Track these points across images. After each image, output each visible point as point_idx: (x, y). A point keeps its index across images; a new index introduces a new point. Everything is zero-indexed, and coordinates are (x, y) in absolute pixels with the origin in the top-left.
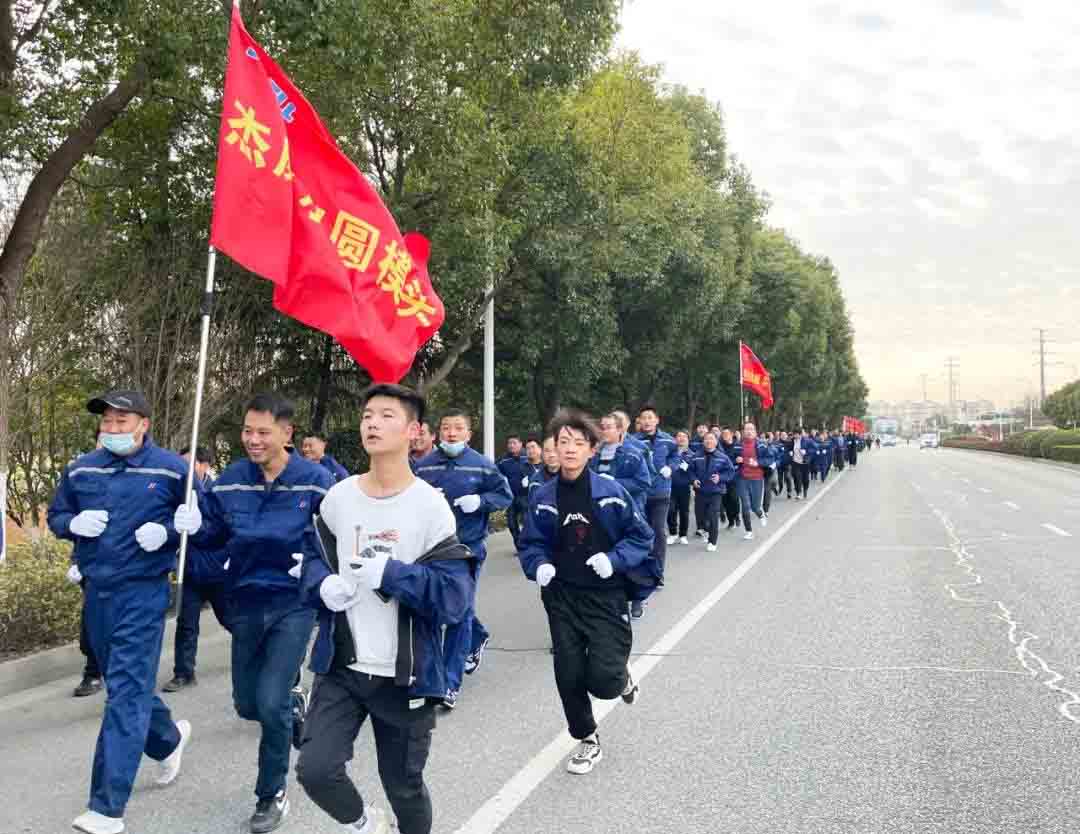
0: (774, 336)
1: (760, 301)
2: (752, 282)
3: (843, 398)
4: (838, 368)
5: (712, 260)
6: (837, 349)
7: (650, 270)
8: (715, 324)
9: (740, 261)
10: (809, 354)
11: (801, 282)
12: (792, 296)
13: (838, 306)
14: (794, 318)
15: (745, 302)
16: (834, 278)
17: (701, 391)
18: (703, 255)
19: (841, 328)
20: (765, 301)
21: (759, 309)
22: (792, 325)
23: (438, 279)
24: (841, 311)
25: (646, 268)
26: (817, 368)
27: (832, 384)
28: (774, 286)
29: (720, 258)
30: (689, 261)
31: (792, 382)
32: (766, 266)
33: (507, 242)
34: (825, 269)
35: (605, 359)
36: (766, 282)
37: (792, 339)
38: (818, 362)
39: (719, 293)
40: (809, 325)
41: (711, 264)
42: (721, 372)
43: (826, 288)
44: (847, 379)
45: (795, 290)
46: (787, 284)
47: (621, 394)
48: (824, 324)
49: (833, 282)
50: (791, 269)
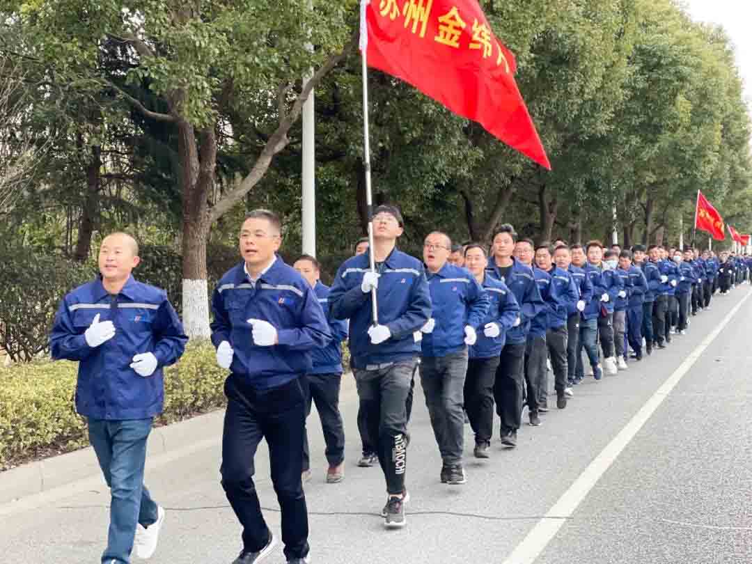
0: (657, 129)
1: (640, 85)
2: (631, 61)
3: (736, 209)
4: (732, 169)
5: (589, 34)
6: (731, 145)
7: (519, 49)
8: (587, 115)
9: (620, 34)
10: (700, 153)
11: (693, 61)
12: (682, 79)
13: (734, 90)
14: (683, 106)
15: (622, 87)
16: (729, 52)
17: (560, 201)
18: (578, 28)
19: (737, 118)
20: (647, 85)
21: (640, 96)
22: (681, 115)
23: (257, 60)
24: (738, 95)
25: (514, 46)
26: (708, 169)
27: (725, 190)
28: (658, 65)
29: (599, 32)
30: (560, 35)
31: (673, 188)
32: (650, 40)
33: (340, 12)
34: (718, 41)
35: (453, 161)
36: (649, 61)
37: (680, 133)
38: (709, 162)
39: (596, 76)
40: (700, 115)
41: (588, 39)
42: (587, 176)
43: (721, 66)
44: (744, 183)
45: (686, 70)
46: (674, 63)
47: (462, 205)
48: (717, 113)
49: (727, 58)
50: (678, 43)
